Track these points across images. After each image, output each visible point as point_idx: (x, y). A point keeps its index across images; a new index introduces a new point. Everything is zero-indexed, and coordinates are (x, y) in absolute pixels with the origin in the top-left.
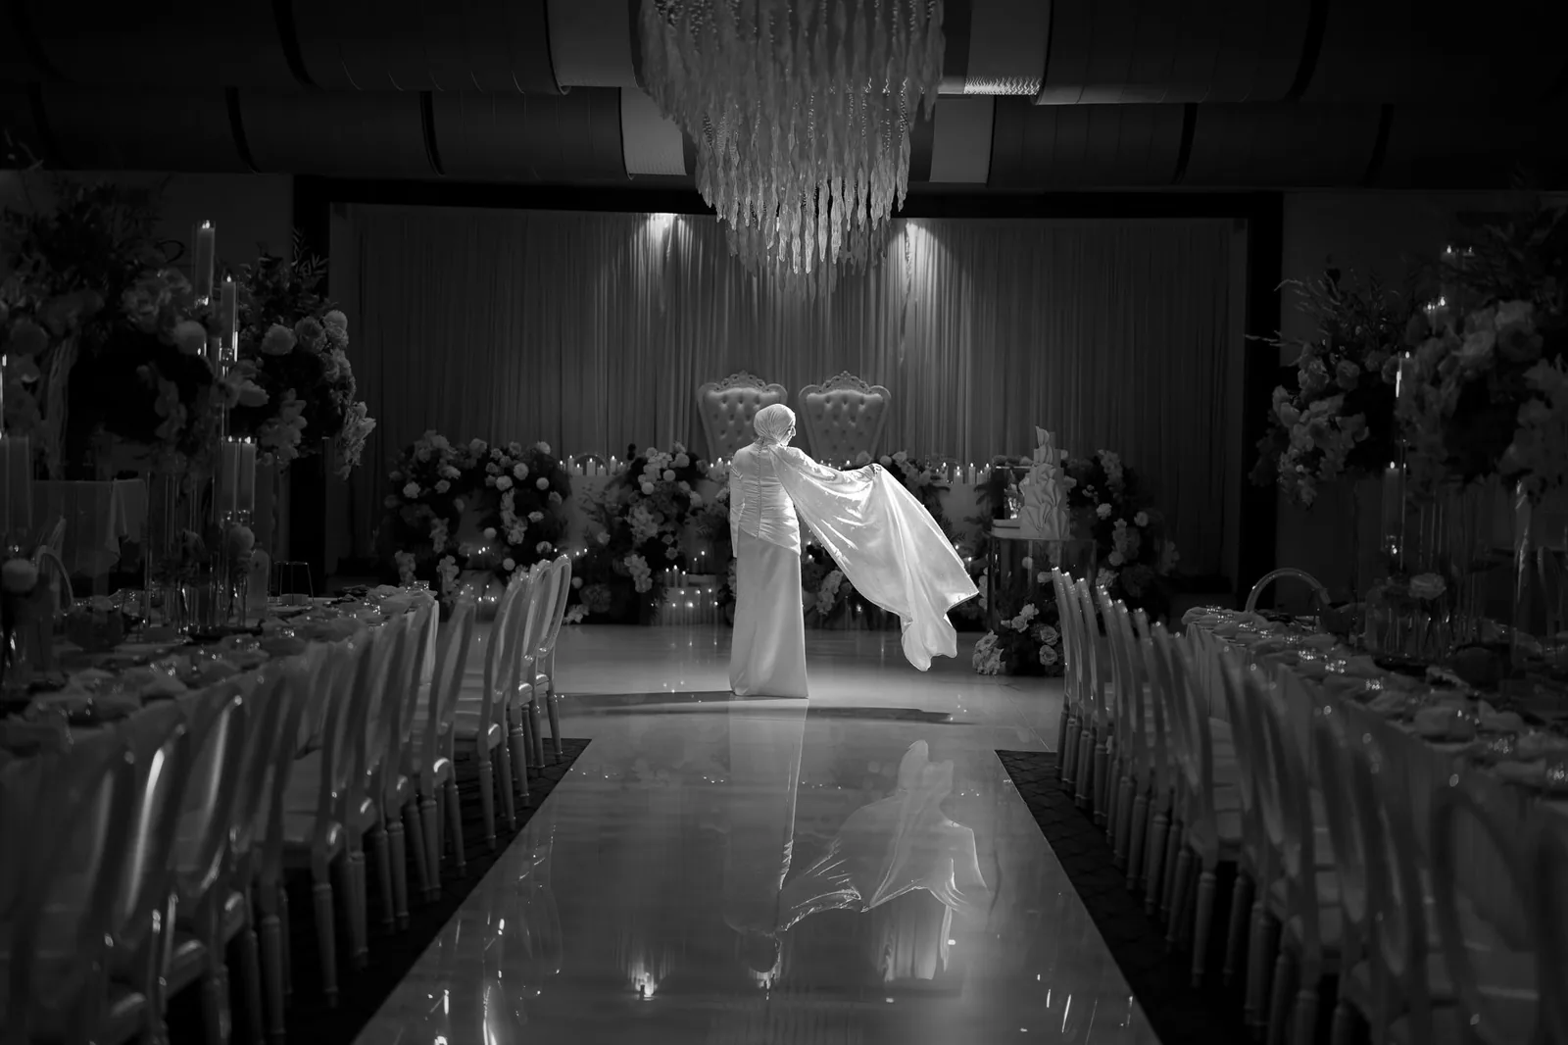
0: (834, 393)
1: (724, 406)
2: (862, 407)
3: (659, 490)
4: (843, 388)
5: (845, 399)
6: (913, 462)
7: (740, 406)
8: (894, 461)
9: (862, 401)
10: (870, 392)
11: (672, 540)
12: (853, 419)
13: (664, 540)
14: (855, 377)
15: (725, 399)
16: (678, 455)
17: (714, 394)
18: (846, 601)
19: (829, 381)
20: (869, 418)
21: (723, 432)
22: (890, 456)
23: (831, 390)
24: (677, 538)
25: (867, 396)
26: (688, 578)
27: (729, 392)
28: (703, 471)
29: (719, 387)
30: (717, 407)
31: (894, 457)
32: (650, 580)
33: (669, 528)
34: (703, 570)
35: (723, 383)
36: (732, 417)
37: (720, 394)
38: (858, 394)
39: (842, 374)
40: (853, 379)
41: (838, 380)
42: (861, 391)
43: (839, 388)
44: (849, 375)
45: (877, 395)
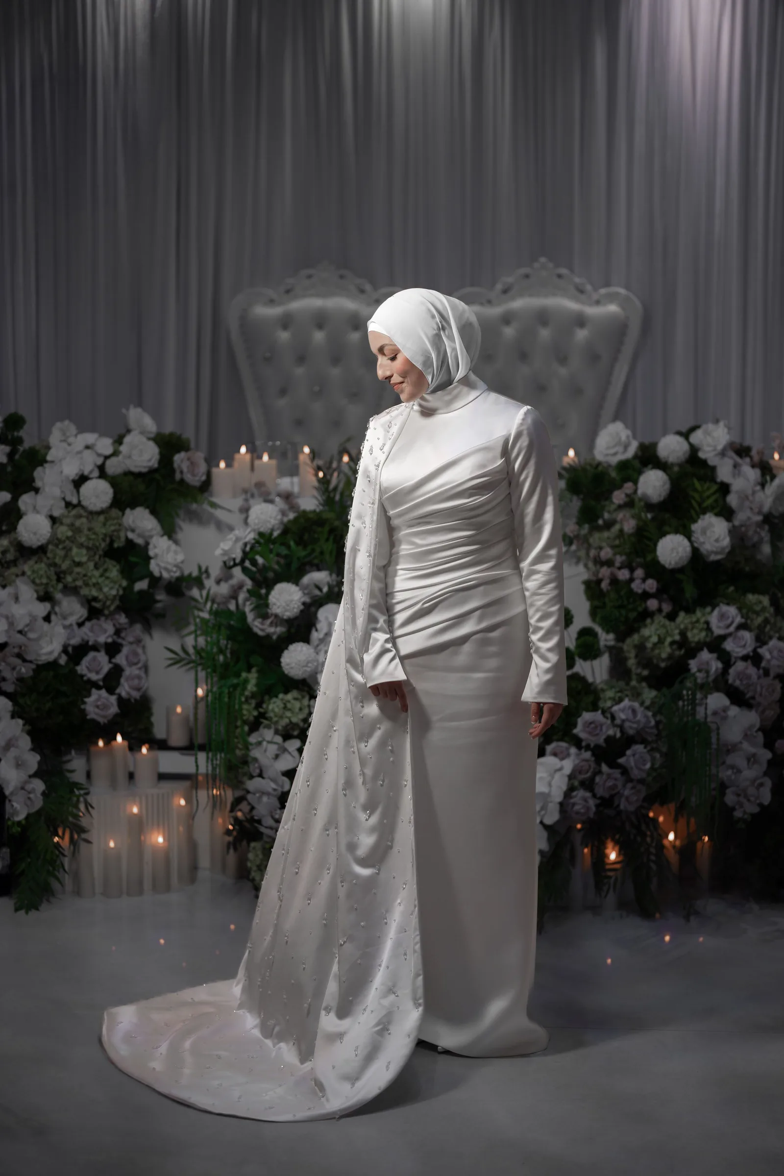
0: (518, 304)
1: (284, 336)
2: (582, 334)
3: (63, 531)
4: (539, 294)
5: (543, 317)
6: (742, 451)
7: (319, 336)
8: (694, 450)
9: (581, 321)
10: (598, 303)
11: (106, 667)
12: (563, 360)
13: (82, 668)
14: (564, 271)
15: (286, 322)
16: (127, 439)
17: (264, 311)
18: (578, 838)
19: (510, 280)
21: (283, 392)
22: (686, 435)
23: (513, 299)
24: (120, 659)
25: (591, 311)
26: (156, 762)
27: (297, 305)
28: (194, 483)
29: (276, 296)
31: (697, 437)
32: (39, 786)
33: (103, 631)
34: (199, 740)
35: (283, 288)
37: (274, 311)
38: (571, 305)
39: (536, 265)
40: (560, 276)
41: (527, 276)
42: (577, 300)
43: (531, 295)
44: (551, 265)
45: (613, 308)
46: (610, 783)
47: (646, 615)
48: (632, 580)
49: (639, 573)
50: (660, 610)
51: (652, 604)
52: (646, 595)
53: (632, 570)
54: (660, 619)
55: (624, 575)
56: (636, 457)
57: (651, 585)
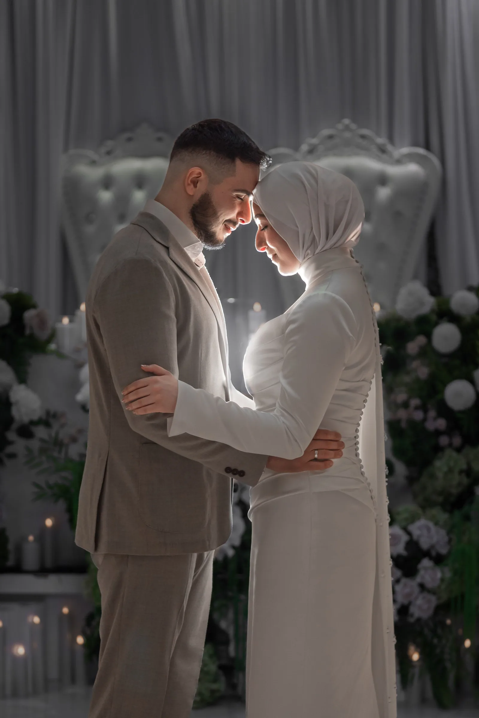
0: (323, 163)
1: (106, 196)
2: (383, 193)
4: (340, 155)
7: (137, 195)
9: (383, 180)
10: (399, 162)
14: (368, 132)
15: (108, 184)
17: (87, 173)
19: (315, 141)
20: (398, 215)
23: (319, 158)
25: (393, 170)
27: (116, 166)
28: (43, 336)
29: (95, 157)
30: (93, 202)
34: (49, 563)
35: (103, 150)
36: (122, 218)
37: (100, 173)
38: (374, 165)
39: (340, 126)
40: (363, 137)
41: (331, 137)
42: (380, 159)
43: (335, 155)
44: (353, 126)
45: (412, 168)
46: (407, 590)
47: (438, 449)
48: (425, 420)
49: (432, 413)
50: (450, 445)
51: (444, 440)
52: (438, 433)
53: (426, 412)
54: (450, 454)
55: (419, 415)
56: (433, 311)
57: (442, 424)
